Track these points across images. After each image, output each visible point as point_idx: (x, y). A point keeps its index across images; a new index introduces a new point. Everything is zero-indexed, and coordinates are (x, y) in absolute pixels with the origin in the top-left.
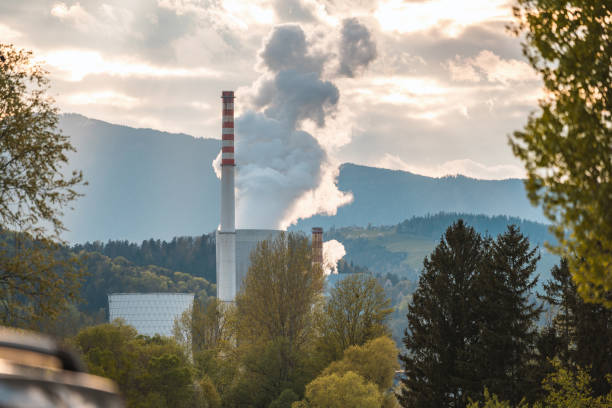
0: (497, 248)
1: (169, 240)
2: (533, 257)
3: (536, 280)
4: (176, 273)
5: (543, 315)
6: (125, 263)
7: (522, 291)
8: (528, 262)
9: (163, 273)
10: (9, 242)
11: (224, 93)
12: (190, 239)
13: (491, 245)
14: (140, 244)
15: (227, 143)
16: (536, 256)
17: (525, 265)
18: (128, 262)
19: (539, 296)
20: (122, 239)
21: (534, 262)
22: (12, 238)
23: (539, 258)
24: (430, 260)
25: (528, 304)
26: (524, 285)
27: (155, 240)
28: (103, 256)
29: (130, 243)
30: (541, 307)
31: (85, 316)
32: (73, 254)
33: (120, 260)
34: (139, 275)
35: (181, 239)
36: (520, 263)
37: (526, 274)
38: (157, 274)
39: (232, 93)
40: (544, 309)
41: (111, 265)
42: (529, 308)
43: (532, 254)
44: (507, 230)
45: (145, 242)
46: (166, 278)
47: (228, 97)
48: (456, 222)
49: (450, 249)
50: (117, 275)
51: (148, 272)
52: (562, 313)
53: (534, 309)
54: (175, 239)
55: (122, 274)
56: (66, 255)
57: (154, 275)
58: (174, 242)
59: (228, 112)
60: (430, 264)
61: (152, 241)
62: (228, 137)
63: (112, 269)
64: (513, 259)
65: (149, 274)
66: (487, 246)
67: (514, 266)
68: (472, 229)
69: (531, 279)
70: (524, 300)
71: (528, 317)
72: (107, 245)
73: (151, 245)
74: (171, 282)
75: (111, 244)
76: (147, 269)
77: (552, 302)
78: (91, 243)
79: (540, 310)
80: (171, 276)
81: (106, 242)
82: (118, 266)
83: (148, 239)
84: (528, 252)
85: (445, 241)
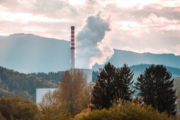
0: (120, 71)
1: (57, 72)
2: (132, 74)
3: (133, 82)
4: (59, 82)
5: (135, 93)
6: (43, 79)
7: (128, 85)
8: (130, 76)
9: (54, 82)
10: (8, 72)
11: (71, 27)
12: (63, 72)
13: (119, 70)
14: (48, 73)
15: (72, 42)
16: (133, 74)
17: (129, 77)
18: (44, 79)
19: (133, 87)
20: (42, 72)
21: (132, 76)
22: (8, 71)
23: (133, 75)
24: (99, 75)
25: (130, 89)
26: (129, 84)
27: (52, 72)
28: (36, 77)
29: (45, 73)
30: (135, 90)
31: (30, 95)
32: (27, 76)
33: (42, 78)
34: (47, 83)
35: (60, 72)
36: (127, 76)
37: (129, 80)
38: (53, 82)
39: (74, 27)
40: (135, 91)
41: (38, 80)
42: (130, 91)
43: (131, 73)
44: (123, 66)
45: (49, 73)
46: (55, 84)
47: (73, 28)
48: (108, 63)
49: (106, 72)
50: (40, 83)
51: (50, 82)
52: (141, 92)
53: (132, 91)
54: (58, 72)
55: (42, 82)
56: (25, 77)
57: (52, 83)
58: (58, 73)
59: (73, 33)
60: (100, 77)
61: (51, 72)
62: (73, 40)
63: (39, 81)
64: (125, 75)
65: (50, 83)
66: (117, 71)
67: (125, 77)
68: (113, 65)
69: (131, 81)
70: (129, 88)
71: (130, 93)
72: (38, 74)
73: (51, 74)
74: (57, 85)
75: (39, 73)
76: (49, 81)
77: (137, 89)
78: (33, 73)
79: (134, 92)
80: (57, 83)
81: (37, 73)
82: (41, 80)
83: (50, 72)
84: (130, 73)
85: (104, 69)
